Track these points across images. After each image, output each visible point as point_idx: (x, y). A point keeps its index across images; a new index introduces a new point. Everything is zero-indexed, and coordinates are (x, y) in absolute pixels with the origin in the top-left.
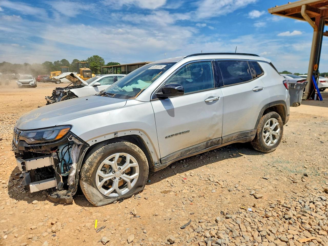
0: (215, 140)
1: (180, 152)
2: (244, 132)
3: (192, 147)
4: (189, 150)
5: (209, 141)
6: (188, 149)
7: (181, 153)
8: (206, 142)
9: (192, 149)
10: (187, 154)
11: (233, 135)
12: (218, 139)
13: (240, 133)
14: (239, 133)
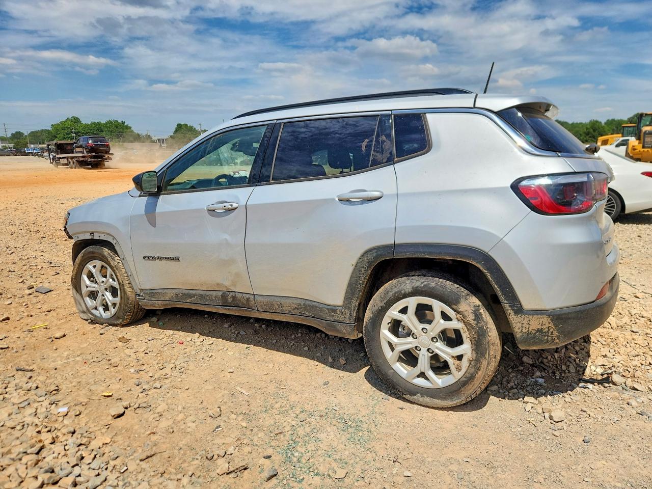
0: (241, 295)
1: (175, 292)
2: (314, 303)
3: (194, 292)
4: (190, 296)
5: (228, 293)
6: (187, 292)
7: (177, 295)
8: (221, 293)
9: (194, 296)
10: (188, 301)
11: (283, 301)
12: (248, 296)
13: (302, 302)
14: (299, 301)
